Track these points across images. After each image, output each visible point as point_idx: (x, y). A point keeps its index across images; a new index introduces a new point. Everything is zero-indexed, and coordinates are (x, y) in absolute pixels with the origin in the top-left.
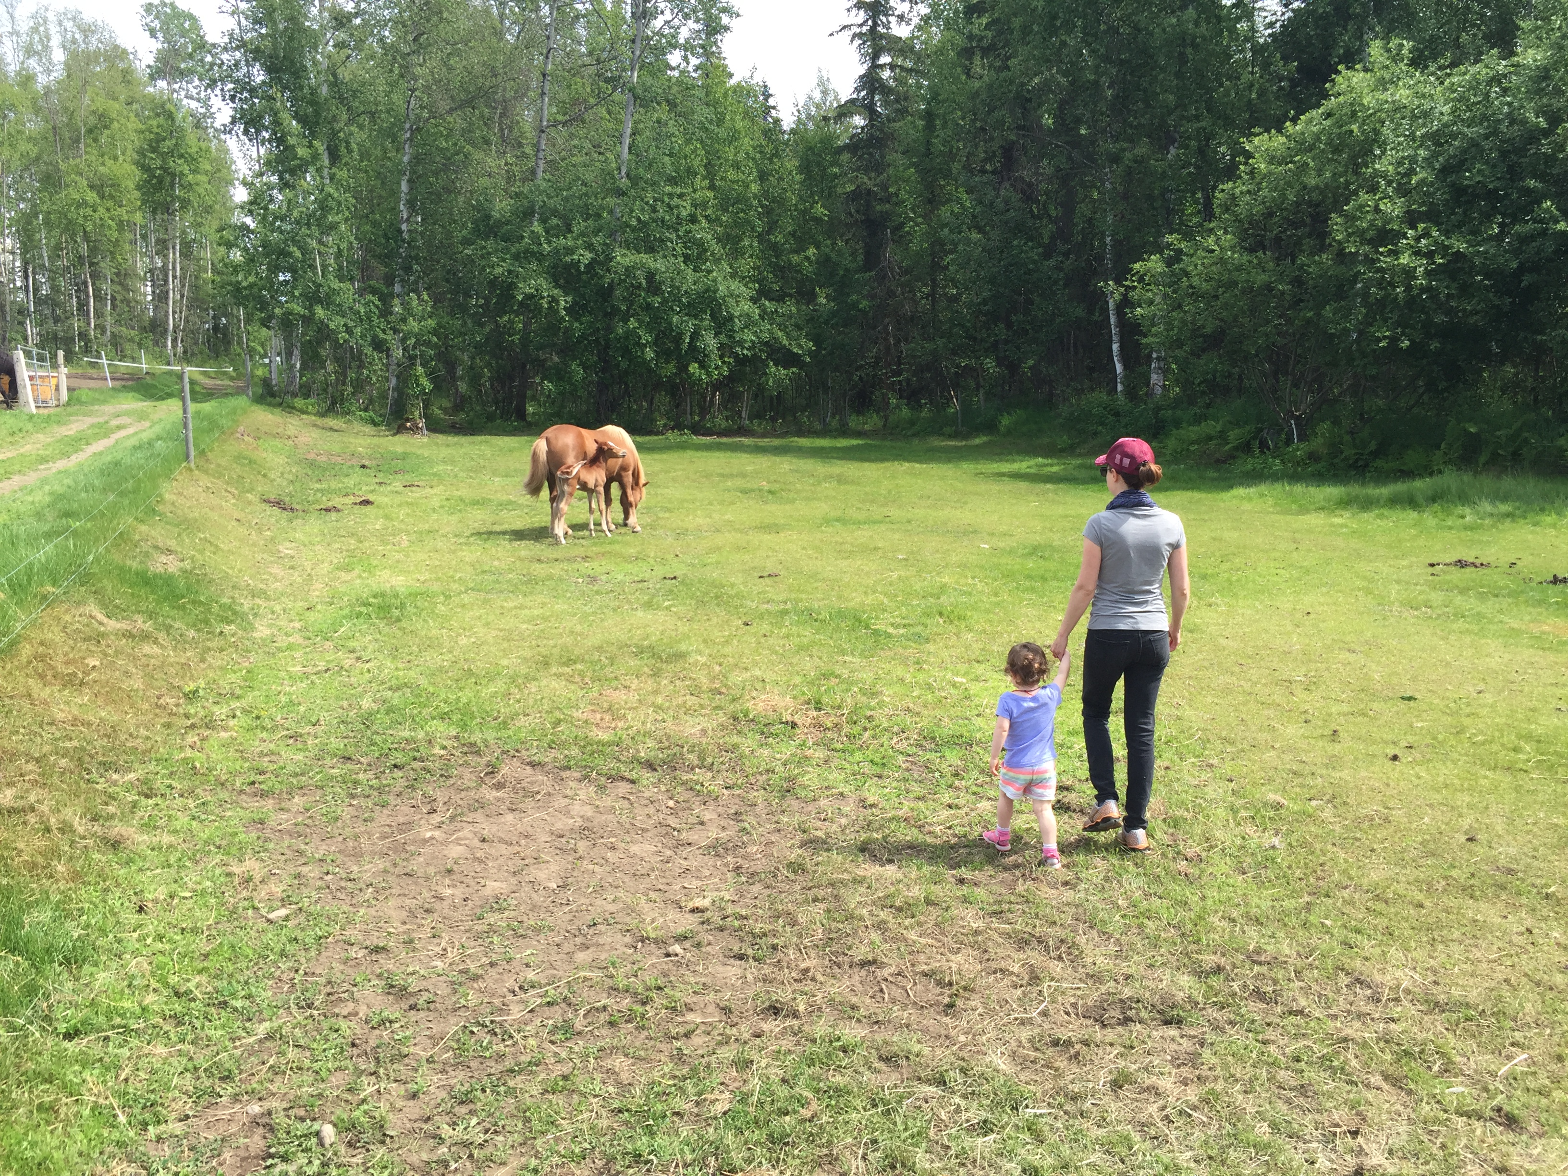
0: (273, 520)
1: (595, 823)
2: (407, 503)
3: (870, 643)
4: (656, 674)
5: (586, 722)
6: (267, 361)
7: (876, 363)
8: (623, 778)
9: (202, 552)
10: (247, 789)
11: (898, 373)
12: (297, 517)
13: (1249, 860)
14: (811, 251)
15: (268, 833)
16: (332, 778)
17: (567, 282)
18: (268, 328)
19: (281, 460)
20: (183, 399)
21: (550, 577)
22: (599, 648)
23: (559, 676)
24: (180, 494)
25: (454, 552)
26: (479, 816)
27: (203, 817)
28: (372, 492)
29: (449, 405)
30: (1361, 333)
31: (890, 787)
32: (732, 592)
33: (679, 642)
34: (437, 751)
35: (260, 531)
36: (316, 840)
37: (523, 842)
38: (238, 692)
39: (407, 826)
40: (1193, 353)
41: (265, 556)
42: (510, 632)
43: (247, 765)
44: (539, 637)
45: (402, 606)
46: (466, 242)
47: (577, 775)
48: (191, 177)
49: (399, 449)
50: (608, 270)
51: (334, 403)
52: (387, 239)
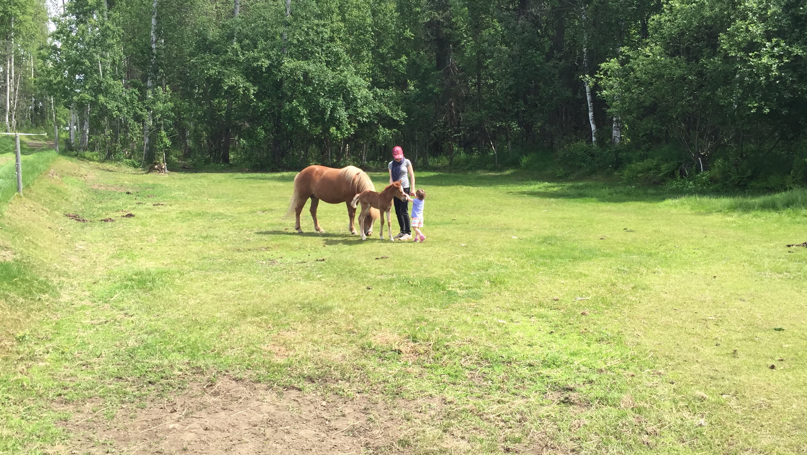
0: (72, 227)
1: (277, 417)
2: (156, 216)
3: (446, 299)
4: (313, 321)
5: (270, 352)
6: (68, 128)
7: (445, 126)
8: (293, 388)
9: (27, 248)
10: (57, 399)
11: (458, 132)
12: (87, 226)
13: (686, 433)
15: (70, 427)
16: (110, 391)
17: (254, 78)
18: (69, 108)
19: (77, 190)
20: (16, 153)
21: (246, 261)
22: (277, 305)
23: (252, 323)
24: (14, 212)
25: (185, 246)
26: (203, 414)
27: (29, 417)
28: (134, 209)
29: (181, 154)
30: (739, 105)
31: (461, 390)
32: (359, 269)
33: (327, 300)
34: (176, 372)
35: (64, 235)
36: (100, 431)
37: (231, 430)
38: (50, 337)
39: (158, 421)
40: (638, 118)
41: (67, 250)
42: (221, 296)
43: (56, 383)
44: (239, 299)
45: (153, 281)
47: (265, 386)
48: (21, 17)
49: (151, 182)
51: (110, 154)
52: (143, 53)
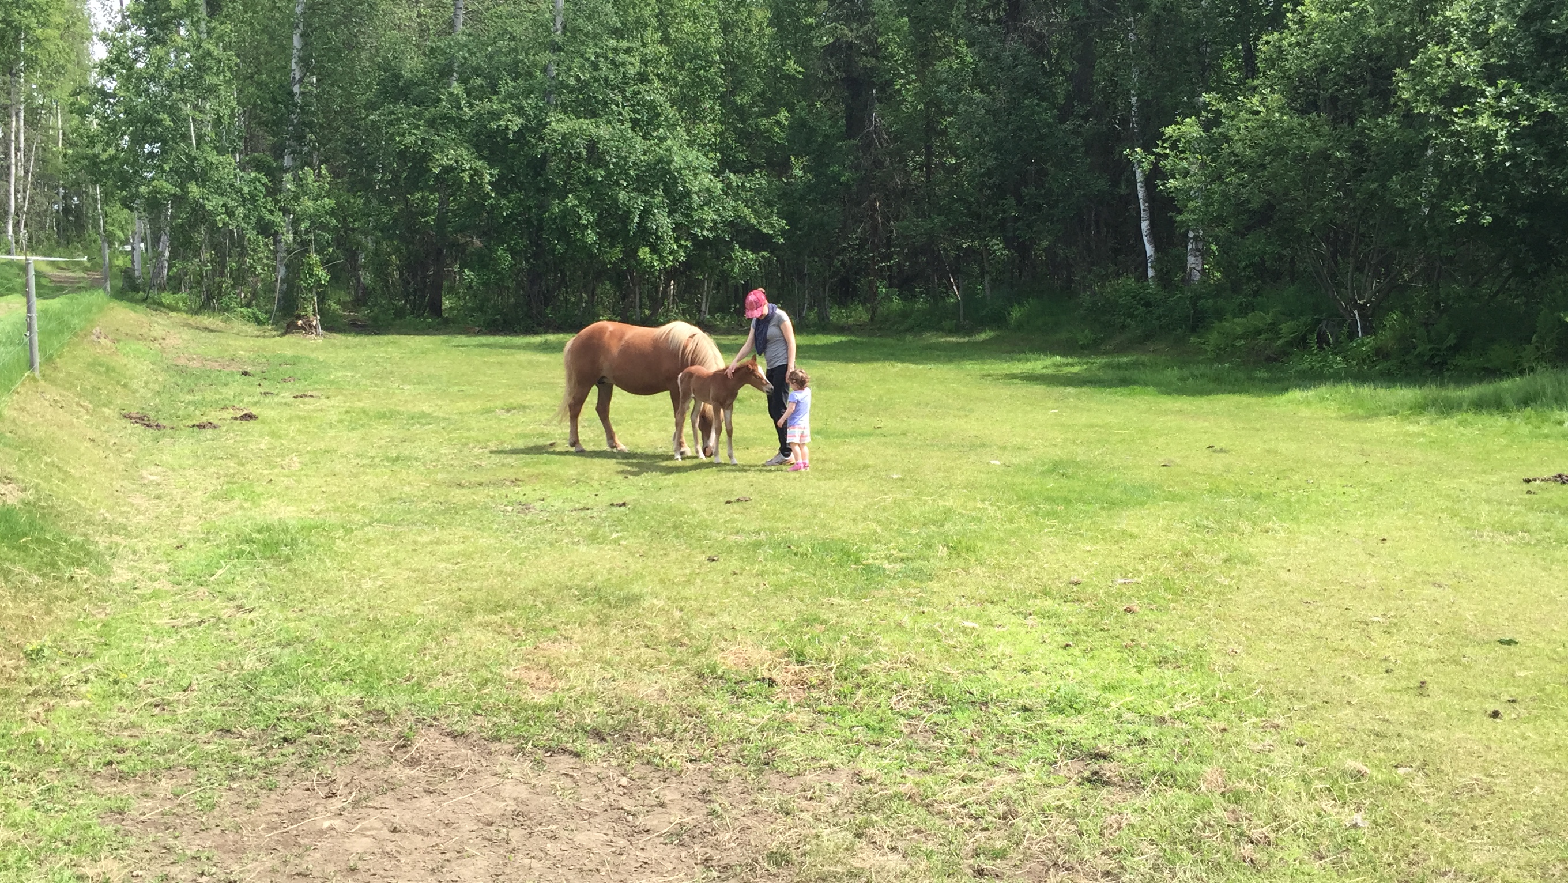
0: (134, 439)
1: (531, 807)
2: (299, 418)
3: (861, 580)
4: (603, 622)
5: (519, 682)
6: (128, 248)
7: (861, 246)
8: (564, 751)
9: (48, 479)
10: (103, 771)
11: (888, 257)
12: (164, 436)
13: (1326, 841)
14: (783, 115)
15: (128, 825)
16: (207, 755)
17: (492, 152)
18: (131, 209)
19: (146, 366)
20: (27, 295)
21: (473, 505)
22: (534, 591)
23: (485, 625)
24: (22, 409)
25: (356, 476)
26: (388, 800)
27: (48, 806)
28: (256, 403)
29: (348, 299)
30: (1433, 207)
31: (891, 756)
32: (694, 521)
33: (631, 582)
34: (337, 720)
35: (119, 452)
36: (187, 833)
37: (443, 832)
38: (92, 650)
39: (300, 814)
40: (1237, 233)
41: (125, 483)
42: (425, 571)
43: (102, 740)
44: (460, 578)
45: (293, 543)
46: (371, 106)
47: (509, 747)
48: (39, 31)
49: (289, 353)
50: (541, 139)
51: (209, 298)
52: (275, 101)
